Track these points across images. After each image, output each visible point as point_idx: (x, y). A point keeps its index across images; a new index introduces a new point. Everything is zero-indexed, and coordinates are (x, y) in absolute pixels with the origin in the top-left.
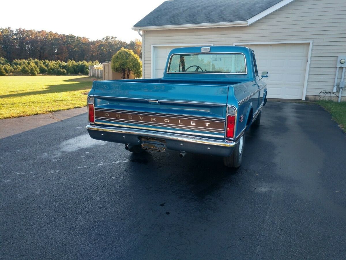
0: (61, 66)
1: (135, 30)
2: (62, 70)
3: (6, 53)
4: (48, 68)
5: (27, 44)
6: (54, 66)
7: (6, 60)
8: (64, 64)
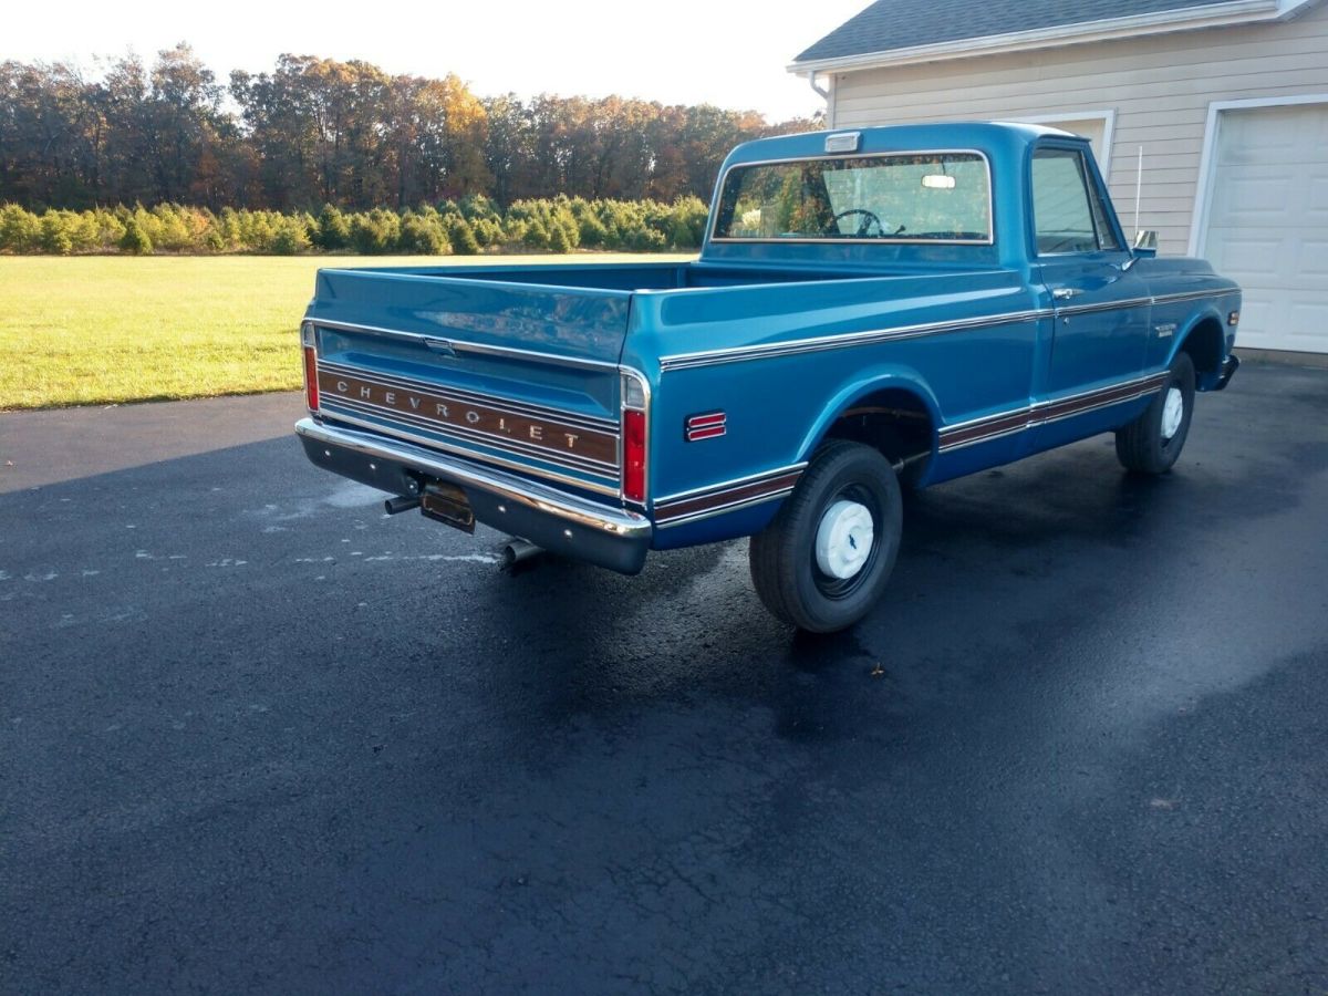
0: (654, 218)
1: (800, 73)
2: (652, 234)
3: (494, 179)
4: (607, 226)
5: (563, 144)
6: (630, 218)
7: (490, 204)
8: (664, 210)
